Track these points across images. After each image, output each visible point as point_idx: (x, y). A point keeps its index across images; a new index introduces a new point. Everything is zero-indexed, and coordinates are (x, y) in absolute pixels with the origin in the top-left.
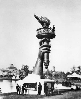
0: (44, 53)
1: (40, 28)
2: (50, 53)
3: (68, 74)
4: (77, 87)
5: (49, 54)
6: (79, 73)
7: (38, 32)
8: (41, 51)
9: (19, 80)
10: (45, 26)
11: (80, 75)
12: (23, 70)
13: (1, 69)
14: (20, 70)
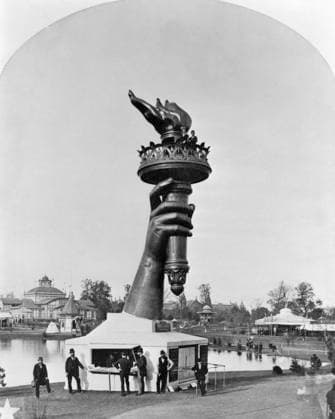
0: (167, 235)
1: (152, 143)
2: (190, 235)
3: (261, 312)
4: (295, 363)
5: (188, 238)
6: (302, 309)
7: (145, 159)
8: (158, 230)
9: (74, 336)
10: (170, 136)
11: (304, 316)
12: (89, 301)
13: (5, 297)
14: (78, 298)
